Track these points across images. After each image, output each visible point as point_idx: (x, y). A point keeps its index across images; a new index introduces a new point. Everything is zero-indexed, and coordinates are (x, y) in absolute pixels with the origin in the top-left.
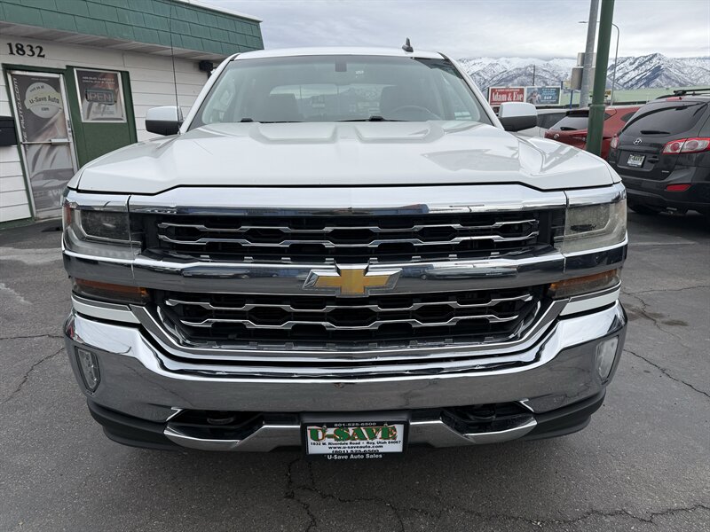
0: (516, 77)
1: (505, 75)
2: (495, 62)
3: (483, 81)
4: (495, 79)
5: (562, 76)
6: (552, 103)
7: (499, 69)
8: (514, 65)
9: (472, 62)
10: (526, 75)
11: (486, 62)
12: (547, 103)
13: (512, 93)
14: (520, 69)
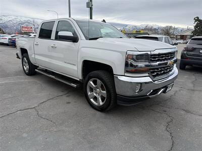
0: (24, 23)
1: (21, 22)
2: (16, 18)
3: (13, 23)
4: (17, 23)
10: (28, 23)
13: (29, 28)
14: (25, 21)
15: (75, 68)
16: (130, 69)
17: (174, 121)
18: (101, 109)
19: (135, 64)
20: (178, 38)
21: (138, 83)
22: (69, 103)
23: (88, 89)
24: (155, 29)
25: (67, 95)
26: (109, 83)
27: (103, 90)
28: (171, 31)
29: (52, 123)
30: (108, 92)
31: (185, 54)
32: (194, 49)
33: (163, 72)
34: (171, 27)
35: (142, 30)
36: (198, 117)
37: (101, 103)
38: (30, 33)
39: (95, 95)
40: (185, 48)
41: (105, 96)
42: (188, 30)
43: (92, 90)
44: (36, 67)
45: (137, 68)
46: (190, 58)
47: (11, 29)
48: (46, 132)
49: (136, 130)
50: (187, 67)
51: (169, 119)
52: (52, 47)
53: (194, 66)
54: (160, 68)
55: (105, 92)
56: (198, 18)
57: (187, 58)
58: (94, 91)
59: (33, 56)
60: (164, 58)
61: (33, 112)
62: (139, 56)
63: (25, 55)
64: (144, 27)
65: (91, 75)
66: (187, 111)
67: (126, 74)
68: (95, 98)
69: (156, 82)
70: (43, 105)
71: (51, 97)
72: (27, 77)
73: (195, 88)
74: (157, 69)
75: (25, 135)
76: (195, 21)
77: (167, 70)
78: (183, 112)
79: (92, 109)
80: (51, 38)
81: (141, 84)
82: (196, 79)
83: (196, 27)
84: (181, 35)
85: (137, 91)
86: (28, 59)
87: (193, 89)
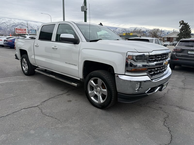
0: (18, 25)
1: (14, 24)
2: (10, 20)
3: (7, 25)
4: (11, 25)
5: (32, 26)
6: (35, 34)
7: (12, 22)
8: (17, 22)
9: (2, 19)
10: (21, 25)
11: (7, 20)
12: (33, 33)
13: (23, 30)
14: (19, 23)
15: (76, 68)
16: (130, 68)
17: (170, 117)
18: (102, 107)
19: (134, 64)
20: (165, 40)
21: (137, 82)
22: (70, 101)
23: (89, 88)
24: (143, 32)
25: (67, 94)
26: (110, 82)
27: (103, 89)
28: (158, 34)
29: (57, 120)
30: (109, 90)
31: (174, 55)
32: (182, 51)
33: (159, 71)
34: (158, 30)
35: (131, 32)
36: (192, 113)
37: (102, 101)
38: (25, 35)
39: (95, 93)
40: (174, 50)
41: (106, 94)
42: (174, 32)
43: (92, 88)
44: (36, 67)
45: (136, 68)
46: (179, 59)
47: (4, 31)
48: (52, 129)
49: (137, 125)
50: (176, 67)
51: (165, 115)
52: (53, 48)
53: (182, 66)
54: (157, 68)
55: (105, 90)
56: (183, 21)
57: (176, 59)
58: (95, 89)
59: (33, 57)
60: (160, 59)
61: (37, 110)
62: (139, 57)
63: (24, 56)
64: (133, 30)
65: (92, 75)
66: (181, 108)
67: (126, 74)
68: (96, 97)
69: (153, 81)
70: (45, 104)
71: (53, 96)
72: (26, 77)
73: (186, 87)
74: (154, 68)
75: (32, 132)
76: (181, 25)
77: (162, 69)
78: (177, 109)
79: (92, 107)
80: (52, 40)
81: (140, 82)
82: (186, 78)
83: (181, 30)
84: (167, 38)
85: (136, 89)
86: (27, 60)
87: (183, 87)
